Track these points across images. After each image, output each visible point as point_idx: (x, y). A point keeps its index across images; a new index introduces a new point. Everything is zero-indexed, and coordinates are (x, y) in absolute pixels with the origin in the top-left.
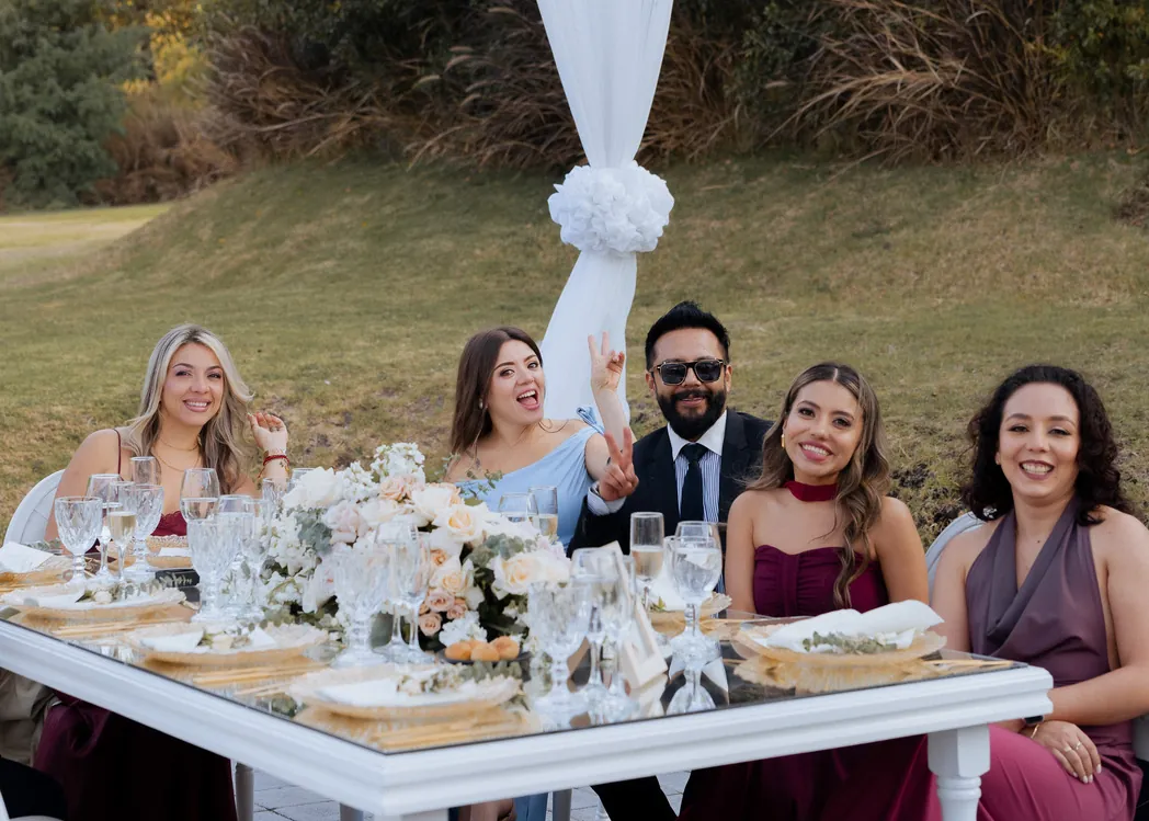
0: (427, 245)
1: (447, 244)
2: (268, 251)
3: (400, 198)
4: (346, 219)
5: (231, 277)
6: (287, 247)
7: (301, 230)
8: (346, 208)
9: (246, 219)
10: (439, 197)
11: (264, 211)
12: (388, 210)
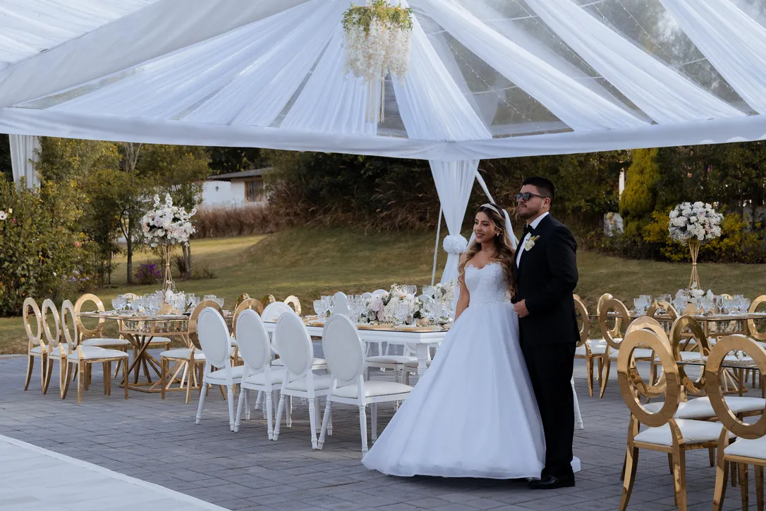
0: (361, 254)
1: (367, 254)
2: (305, 256)
3: (346, 240)
4: (329, 246)
5: (294, 264)
6: (310, 255)
7: (314, 249)
8: (328, 243)
9: (292, 246)
10: (360, 239)
11: (299, 243)
12: (343, 243)
